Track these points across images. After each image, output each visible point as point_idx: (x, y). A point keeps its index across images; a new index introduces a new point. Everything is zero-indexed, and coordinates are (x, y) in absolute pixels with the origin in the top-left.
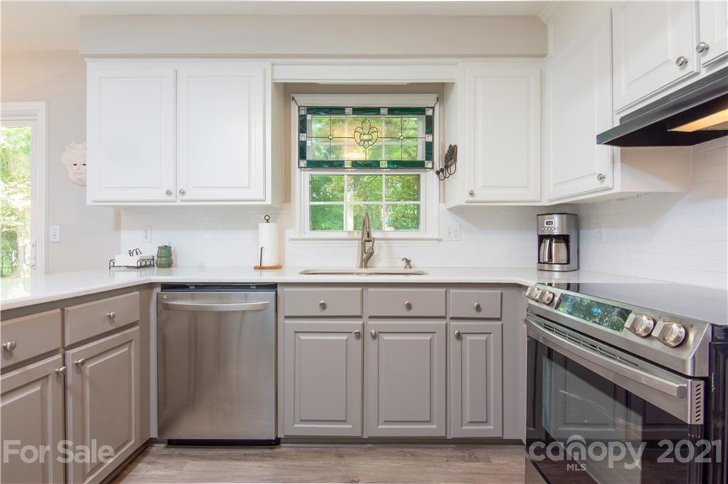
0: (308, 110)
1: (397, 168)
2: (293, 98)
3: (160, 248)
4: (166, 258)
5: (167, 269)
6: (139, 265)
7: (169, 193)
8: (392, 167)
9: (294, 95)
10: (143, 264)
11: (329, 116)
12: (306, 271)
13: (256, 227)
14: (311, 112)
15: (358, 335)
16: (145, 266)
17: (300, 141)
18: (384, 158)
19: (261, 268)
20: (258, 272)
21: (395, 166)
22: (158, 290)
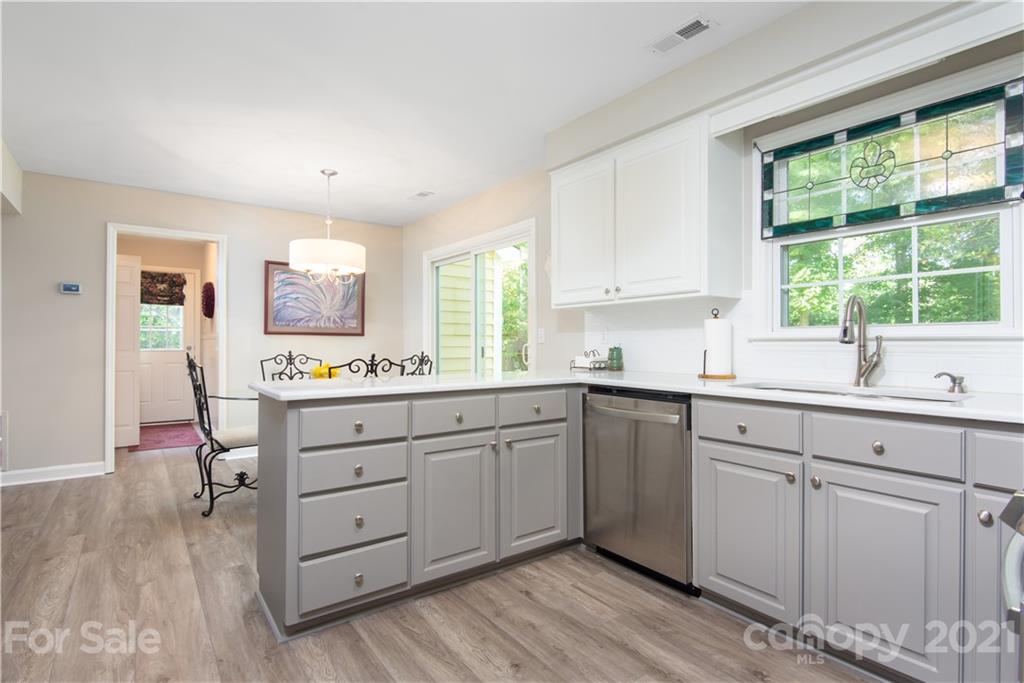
0: (775, 155)
1: (936, 212)
2: (755, 145)
3: (611, 350)
4: (615, 362)
5: (616, 373)
6: (592, 366)
7: (607, 292)
8: (926, 211)
9: (756, 140)
10: (597, 366)
11: (807, 155)
12: (759, 384)
13: (702, 325)
14: (780, 155)
15: (791, 479)
16: (600, 368)
17: (763, 202)
18: (909, 199)
19: (704, 376)
20: (701, 382)
21: (933, 208)
22: (586, 390)
